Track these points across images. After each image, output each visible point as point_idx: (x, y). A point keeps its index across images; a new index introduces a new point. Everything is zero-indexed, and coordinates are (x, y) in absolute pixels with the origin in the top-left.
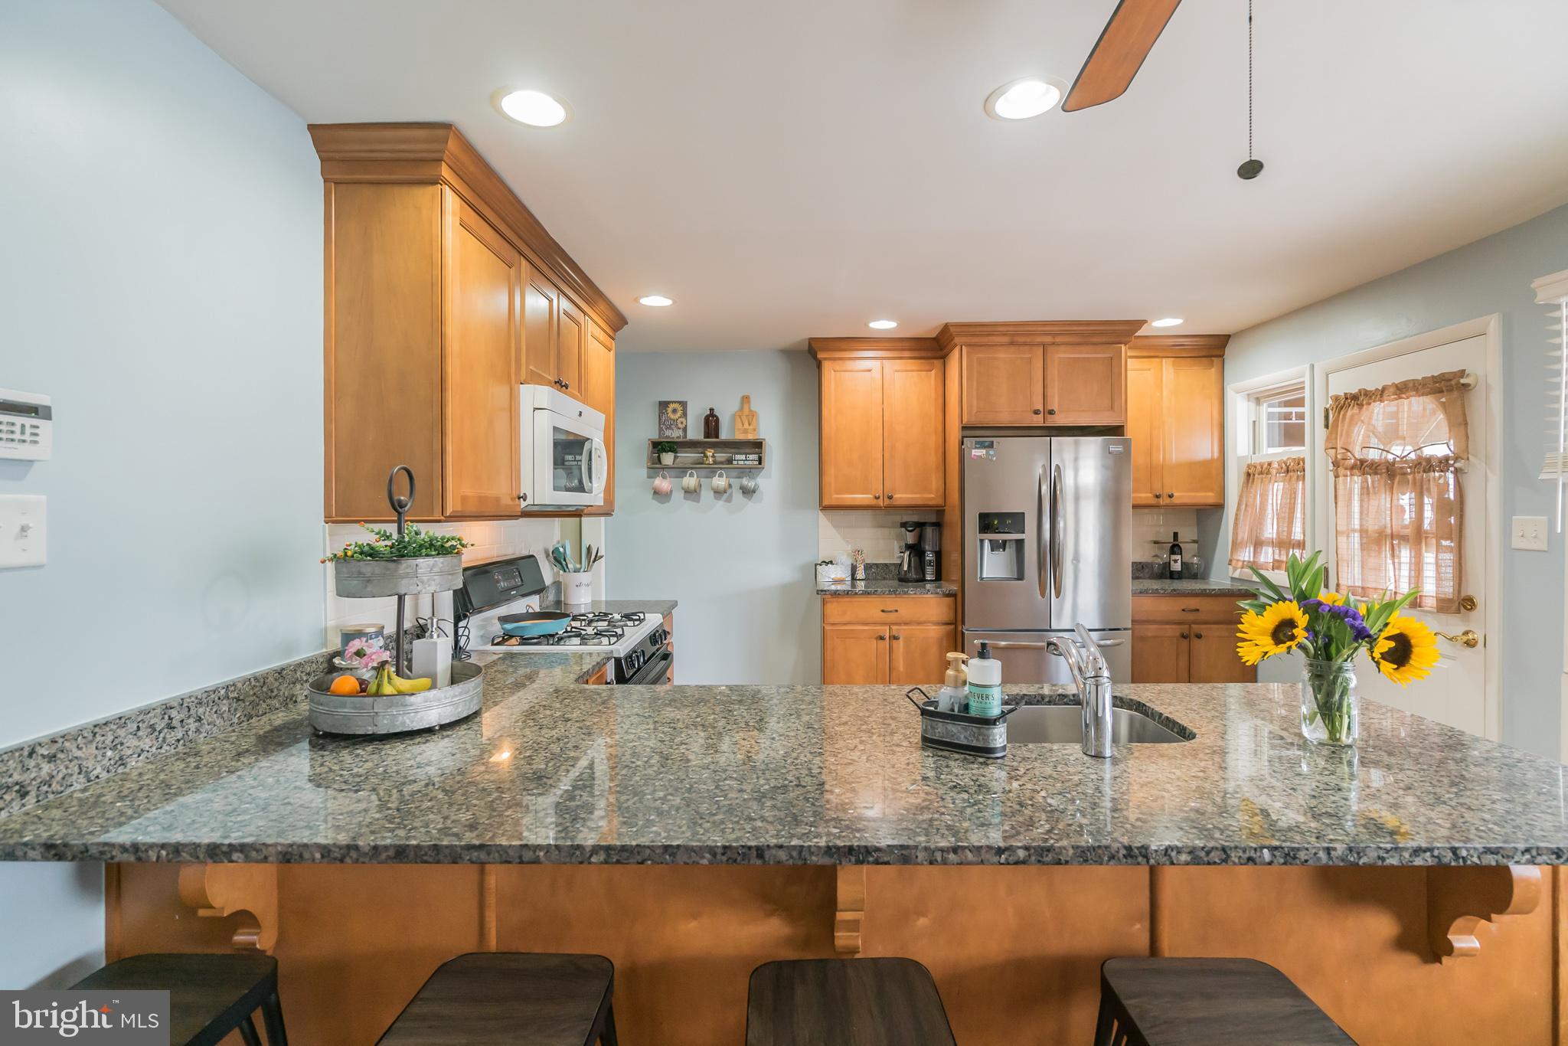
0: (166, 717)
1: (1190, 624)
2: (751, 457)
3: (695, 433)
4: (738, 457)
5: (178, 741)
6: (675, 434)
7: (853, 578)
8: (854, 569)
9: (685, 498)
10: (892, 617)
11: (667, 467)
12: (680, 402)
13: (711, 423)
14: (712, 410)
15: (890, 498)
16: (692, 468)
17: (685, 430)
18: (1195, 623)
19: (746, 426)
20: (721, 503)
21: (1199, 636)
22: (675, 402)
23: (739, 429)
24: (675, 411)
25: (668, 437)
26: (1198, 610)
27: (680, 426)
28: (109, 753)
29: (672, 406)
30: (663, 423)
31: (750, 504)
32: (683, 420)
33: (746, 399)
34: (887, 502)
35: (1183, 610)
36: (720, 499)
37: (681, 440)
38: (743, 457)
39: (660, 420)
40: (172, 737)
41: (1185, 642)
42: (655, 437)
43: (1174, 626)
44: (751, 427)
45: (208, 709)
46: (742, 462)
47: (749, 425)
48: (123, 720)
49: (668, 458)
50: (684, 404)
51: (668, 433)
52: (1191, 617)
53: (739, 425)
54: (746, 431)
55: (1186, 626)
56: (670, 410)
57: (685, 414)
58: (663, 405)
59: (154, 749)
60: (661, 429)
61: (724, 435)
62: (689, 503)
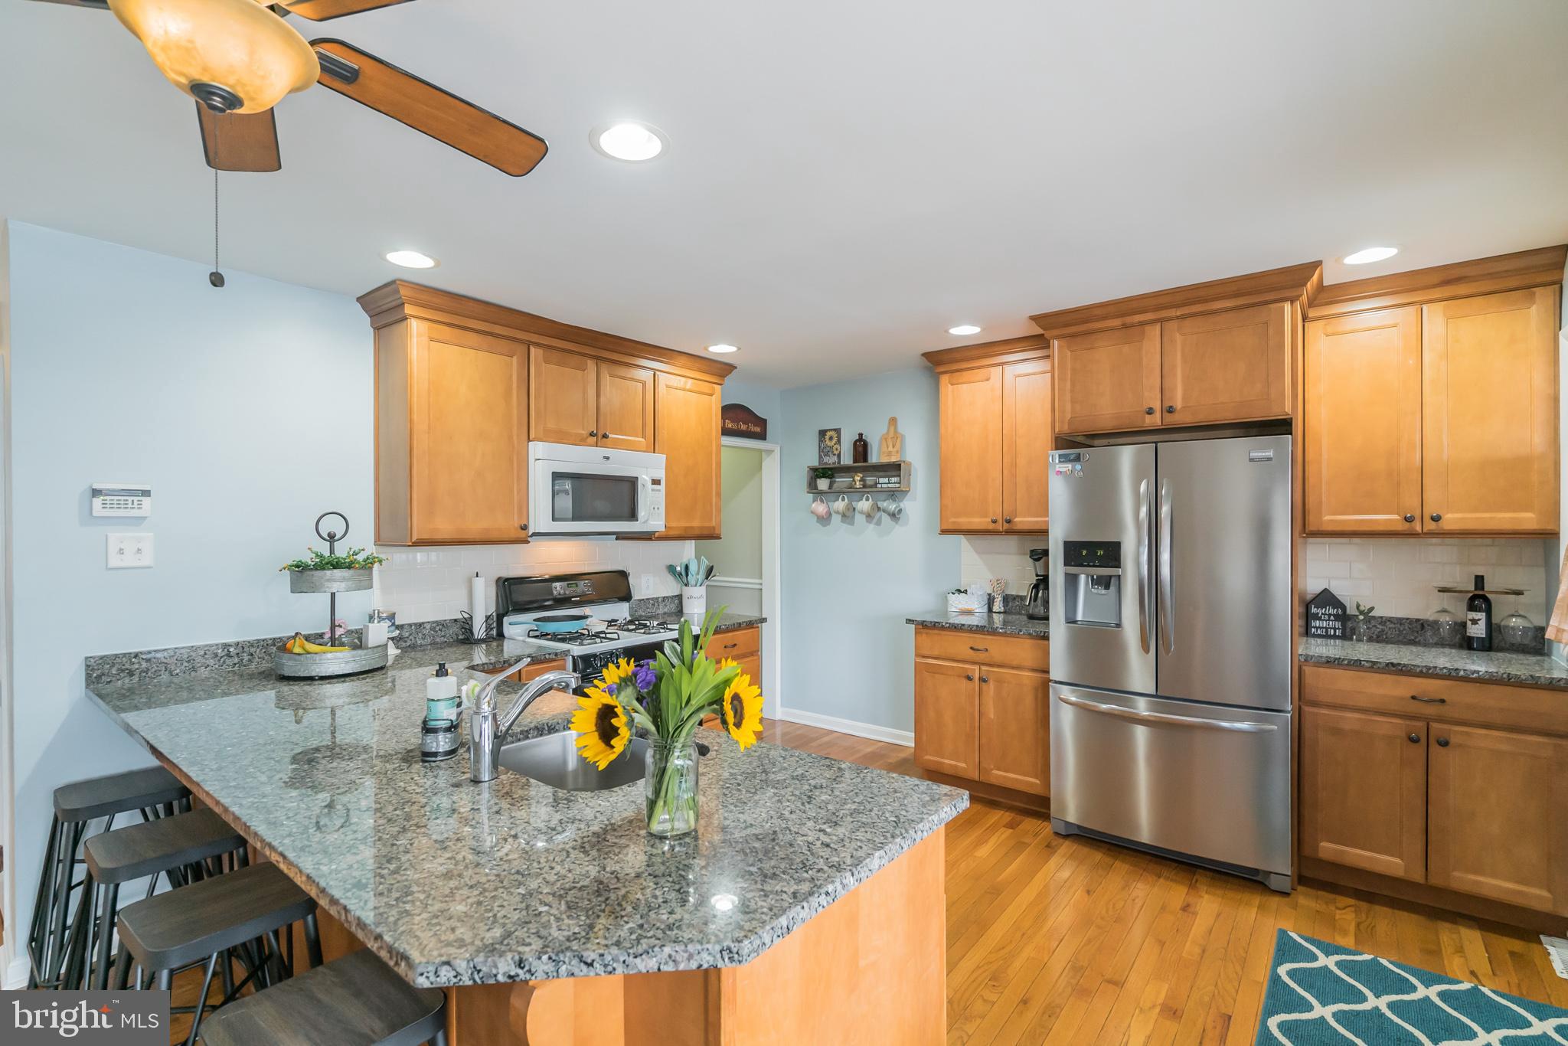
0: (226, 650)
1: (1428, 721)
2: (893, 480)
3: (847, 459)
4: (882, 480)
5: (235, 664)
6: (831, 460)
7: (990, 610)
8: (991, 601)
9: (842, 521)
10: (982, 656)
11: (822, 493)
12: (835, 430)
13: (861, 448)
14: (861, 435)
15: (1009, 521)
16: (844, 493)
17: (839, 456)
18: (1441, 720)
19: (891, 448)
20: (872, 526)
21: (1444, 744)
22: (831, 430)
23: (884, 453)
24: (831, 438)
25: (826, 464)
26: (1443, 701)
27: (835, 452)
28: (186, 664)
29: (829, 434)
30: (823, 451)
31: (897, 526)
32: (837, 446)
33: (893, 421)
34: (1006, 526)
35: (1413, 698)
36: (870, 523)
37: (837, 465)
38: (886, 480)
39: (820, 447)
40: (229, 662)
41: (1419, 750)
42: (816, 463)
43: (1394, 720)
44: (895, 449)
45: (258, 650)
46: (885, 486)
47: (893, 447)
48: (194, 648)
49: (823, 484)
50: (838, 431)
51: (826, 460)
52: (1431, 710)
53: (884, 449)
54: (889, 454)
55: (1421, 724)
56: (827, 437)
57: (839, 441)
58: (822, 433)
59: (217, 666)
60: (820, 457)
61: (874, 458)
62: (845, 525)
